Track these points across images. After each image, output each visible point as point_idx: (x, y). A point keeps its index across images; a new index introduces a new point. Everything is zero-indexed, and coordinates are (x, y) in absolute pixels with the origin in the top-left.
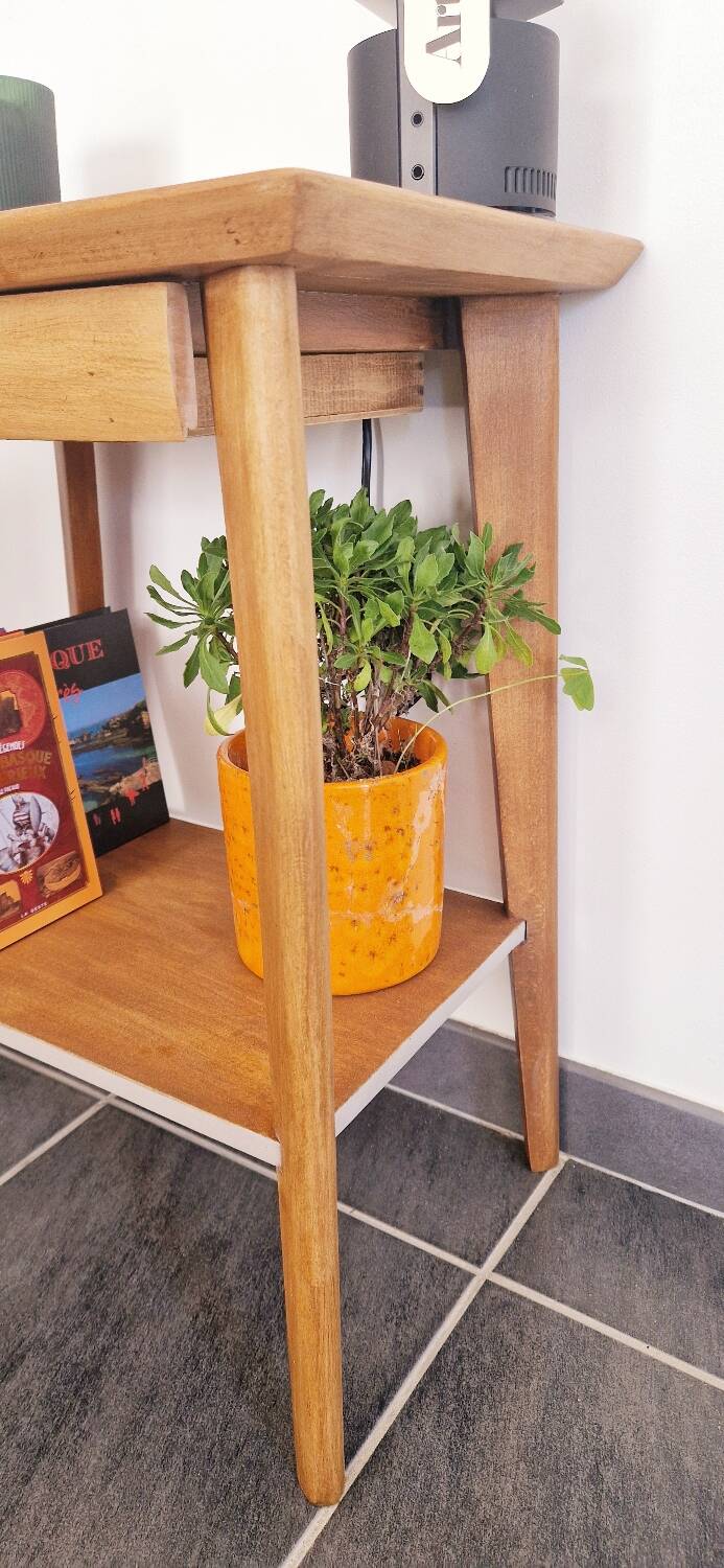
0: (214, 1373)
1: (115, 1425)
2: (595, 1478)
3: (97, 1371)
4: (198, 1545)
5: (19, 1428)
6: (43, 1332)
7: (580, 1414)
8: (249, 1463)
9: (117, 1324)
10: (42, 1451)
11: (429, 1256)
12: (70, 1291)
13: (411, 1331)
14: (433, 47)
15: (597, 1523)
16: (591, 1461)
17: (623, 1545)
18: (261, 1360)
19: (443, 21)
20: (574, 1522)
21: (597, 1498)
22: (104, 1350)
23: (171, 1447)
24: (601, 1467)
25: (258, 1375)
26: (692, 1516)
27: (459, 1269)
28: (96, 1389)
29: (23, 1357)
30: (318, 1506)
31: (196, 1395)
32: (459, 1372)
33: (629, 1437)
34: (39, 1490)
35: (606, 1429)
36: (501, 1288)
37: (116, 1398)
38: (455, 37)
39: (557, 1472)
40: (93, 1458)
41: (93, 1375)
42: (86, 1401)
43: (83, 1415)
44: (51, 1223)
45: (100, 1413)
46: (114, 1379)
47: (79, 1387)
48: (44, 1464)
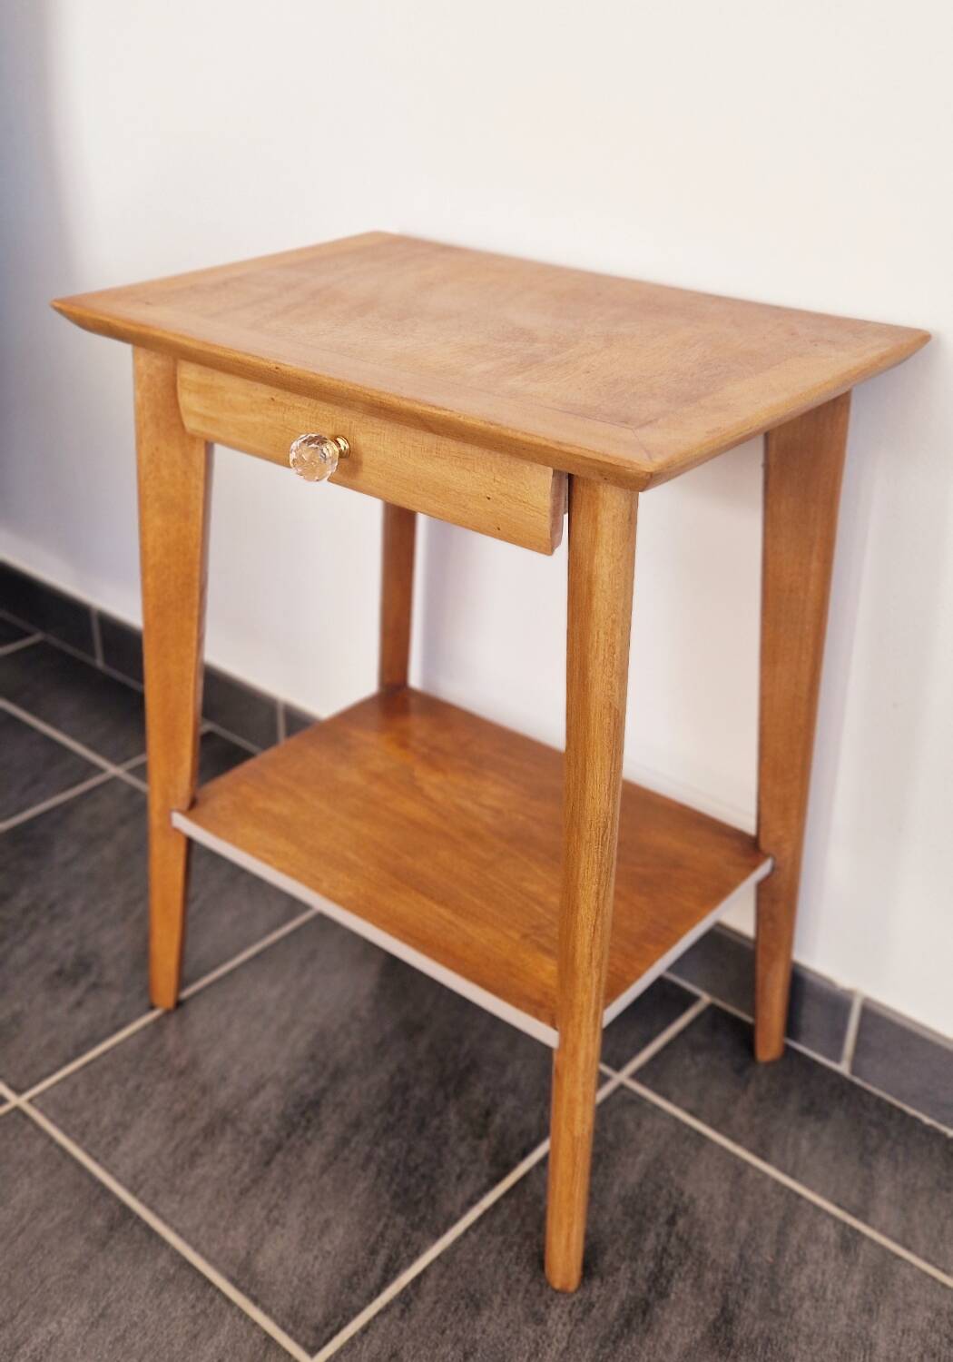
0: (404, 1116)
1: (329, 1139)
2: (671, 1221)
3: (318, 1102)
4: (384, 1220)
5: (261, 1132)
6: (277, 1073)
7: (670, 1181)
8: (423, 1176)
10: (279, 1148)
12: (301, 1045)
15: (665, 1250)
16: (671, 1211)
18: (439, 1112)
21: (669, 1235)
22: (324, 1090)
23: (369, 1158)
25: (436, 1122)
26: (734, 1255)
28: (319, 1115)
29: (263, 1086)
31: (388, 1130)
33: (702, 1203)
34: (276, 1171)
35: (687, 1194)
36: (632, 1091)
37: (332, 1126)
40: (314, 1157)
41: (315, 1105)
42: (309, 1121)
43: (307, 1129)
44: (286, 994)
45: (319, 1130)
46: (331, 1109)
47: (305, 1111)
48: (279, 1157)
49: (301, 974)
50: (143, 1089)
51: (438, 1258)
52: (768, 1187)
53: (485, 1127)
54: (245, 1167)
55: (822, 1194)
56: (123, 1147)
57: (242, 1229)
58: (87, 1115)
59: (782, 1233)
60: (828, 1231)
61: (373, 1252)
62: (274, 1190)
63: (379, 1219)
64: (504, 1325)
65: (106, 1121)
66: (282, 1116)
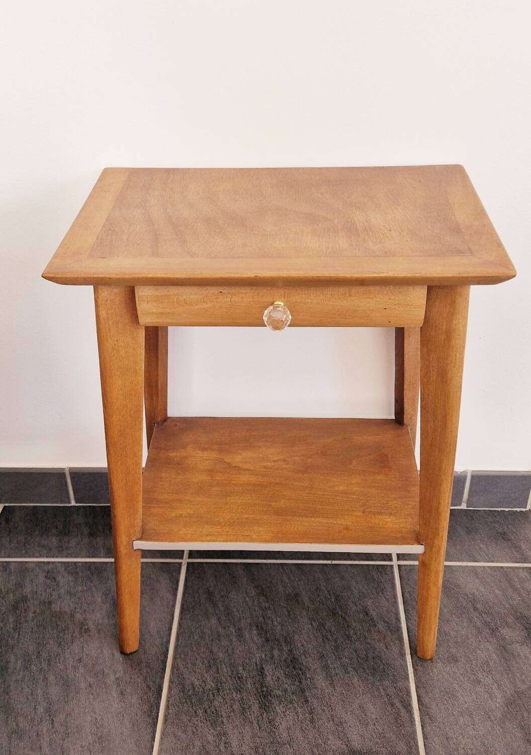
0: (336, 638)
1: (319, 670)
2: (476, 609)
3: (294, 658)
4: (381, 688)
6: (261, 658)
7: (458, 593)
8: (373, 658)
9: (285, 640)
10: (303, 691)
11: (373, 565)
12: (255, 639)
13: (388, 593)
15: (485, 622)
16: (471, 604)
17: (496, 623)
18: (348, 626)
20: (479, 624)
21: (480, 614)
22: (291, 651)
23: (345, 667)
24: (475, 605)
27: (387, 565)
28: (302, 664)
29: (263, 668)
31: (337, 648)
32: (414, 599)
33: (477, 593)
34: (314, 702)
35: (468, 594)
36: (405, 565)
37: (311, 663)
39: (464, 613)
40: (321, 681)
41: (294, 660)
42: (301, 669)
43: (304, 673)
44: (219, 619)
45: (309, 670)
46: (303, 657)
47: (294, 666)
48: (307, 694)
49: (215, 605)
50: (208, 711)
51: (417, 687)
52: (489, 571)
53: (372, 620)
54: (300, 710)
55: (508, 562)
56: (235, 744)
57: (331, 737)
58: (198, 743)
59: (512, 586)
60: (523, 574)
61: (392, 705)
62: (324, 711)
63: (379, 689)
64: (469, 694)
65: (210, 738)
66: (287, 676)
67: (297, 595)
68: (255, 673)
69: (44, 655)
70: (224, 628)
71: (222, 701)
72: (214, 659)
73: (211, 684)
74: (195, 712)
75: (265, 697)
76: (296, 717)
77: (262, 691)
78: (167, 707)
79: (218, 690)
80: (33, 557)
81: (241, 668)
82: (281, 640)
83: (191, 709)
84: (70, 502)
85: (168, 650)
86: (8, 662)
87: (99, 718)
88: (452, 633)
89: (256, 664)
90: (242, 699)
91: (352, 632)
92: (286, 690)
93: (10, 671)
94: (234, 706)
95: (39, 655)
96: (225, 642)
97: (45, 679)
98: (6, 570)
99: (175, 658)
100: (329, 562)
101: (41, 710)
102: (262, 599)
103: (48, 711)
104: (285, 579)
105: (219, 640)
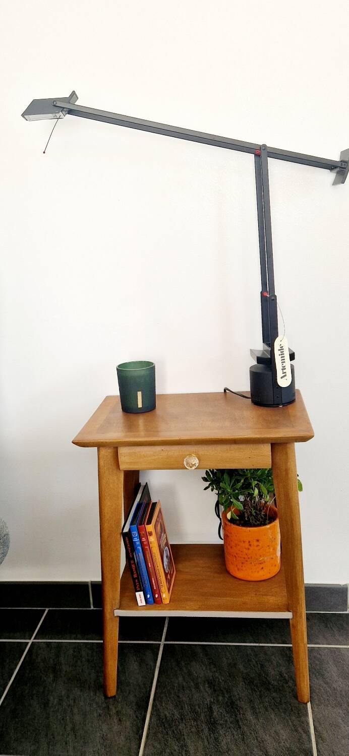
0: (260, 690)
1: (249, 710)
4: (289, 721)
5: (227, 720)
6: (210, 701)
7: (343, 664)
8: (285, 703)
9: (227, 691)
10: (237, 721)
11: (287, 647)
12: (207, 689)
14: (282, 378)
18: (268, 683)
19: (283, 373)
22: (230, 697)
23: (265, 708)
28: (237, 705)
29: (211, 707)
30: (307, 703)
31: (261, 697)
34: (244, 728)
36: (312, 647)
37: (244, 705)
38: (285, 375)
40: (250, 716)
41: (232, 703)
42: (236, 708)
43: (239, 711)
44: (184, 678)
45: (242, 709)
46: (238, 701)
47: (232, 706)
48: (240, 723)
49: (181, 669)
50: (175, 732)
51: (314, 721)
53: (285, 679)
54: (235, 733)
56: (191, 752)
57: (255, 750)
58: (168, 750)
61: (296, 731)
62: (251, 733)
63: (287, 721)
65: (176, 748)
66: (227, 712)
67: (235, 664)
68: (206, 710)
69: (71, 697)
70: (187, 683)
71: (184, 726)
72: (179, 701)
73: (177, 716)
74: (167, 732)
75: (212, 724)
76: (232, 737)
77: (211, 721)
78: (149, 729)
79: (182, 719)
80: (66, 639)
81: (197, 707)
82: (225, 691)
83: (164, 730)
84: (90, 607)
85: (150, 695)
86: (48, 700)
87: (105, 734)
88: (338, 688)
89: (207, 704)
90: (198, 725)
91: (271, 687)
92: (226, 721)
93: (50, 705)
94: (192, 730)
95: (68, 697)
96: (187, 691)
97: (72, 711)
98: (49, 647)
99: (154, 700)
100: (257, 645)
101: (68, 729)
102: (212, 666)
103: (73, 729)
104: (228, 653)
105: (183, 690)
